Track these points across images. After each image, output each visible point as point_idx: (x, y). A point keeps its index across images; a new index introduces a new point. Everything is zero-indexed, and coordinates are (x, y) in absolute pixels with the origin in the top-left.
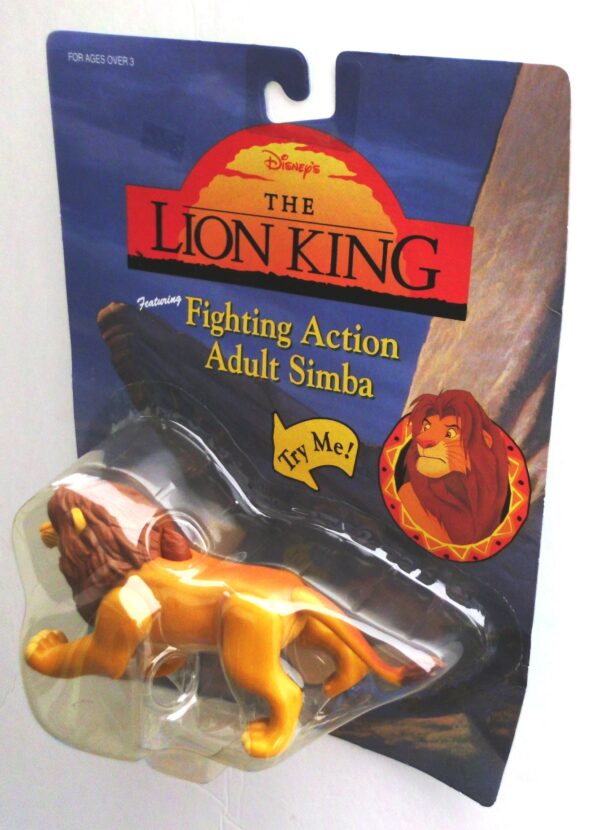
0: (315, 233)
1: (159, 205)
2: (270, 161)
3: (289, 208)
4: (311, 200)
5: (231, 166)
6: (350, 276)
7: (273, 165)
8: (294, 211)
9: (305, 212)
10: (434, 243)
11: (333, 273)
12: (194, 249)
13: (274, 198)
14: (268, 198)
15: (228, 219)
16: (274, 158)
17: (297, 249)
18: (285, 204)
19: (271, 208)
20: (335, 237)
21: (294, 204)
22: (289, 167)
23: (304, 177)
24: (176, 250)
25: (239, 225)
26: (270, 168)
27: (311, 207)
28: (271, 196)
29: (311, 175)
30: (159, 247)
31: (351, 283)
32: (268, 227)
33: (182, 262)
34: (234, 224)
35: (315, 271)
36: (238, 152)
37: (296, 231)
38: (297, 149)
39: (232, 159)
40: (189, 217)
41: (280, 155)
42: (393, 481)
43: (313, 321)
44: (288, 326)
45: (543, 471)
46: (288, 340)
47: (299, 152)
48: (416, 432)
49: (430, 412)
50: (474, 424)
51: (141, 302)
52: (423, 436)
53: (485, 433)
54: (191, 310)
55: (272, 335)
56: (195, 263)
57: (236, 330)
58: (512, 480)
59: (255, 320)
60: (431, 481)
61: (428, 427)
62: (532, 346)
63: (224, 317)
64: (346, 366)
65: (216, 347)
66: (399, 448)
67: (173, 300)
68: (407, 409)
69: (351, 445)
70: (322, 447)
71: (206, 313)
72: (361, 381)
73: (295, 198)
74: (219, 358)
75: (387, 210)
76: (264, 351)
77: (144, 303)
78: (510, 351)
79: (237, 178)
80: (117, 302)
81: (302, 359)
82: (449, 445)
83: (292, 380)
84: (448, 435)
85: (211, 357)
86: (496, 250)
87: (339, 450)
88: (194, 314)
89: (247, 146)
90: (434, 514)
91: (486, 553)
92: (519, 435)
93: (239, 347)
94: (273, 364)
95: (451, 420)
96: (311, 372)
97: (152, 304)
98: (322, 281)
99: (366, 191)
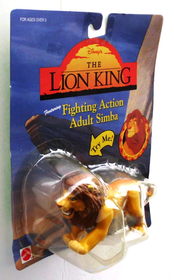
0: (101, 73)
1: (52, 74)
2: (89, 51)
3: (94, 66)
4: (100, 62)
5: (77, 55)
6: (111, 84)
7: (90, 52)
8: (96, 67)
9: (99, 67)
10: (129, 69)
11: (107, 84)
12: (65, 87)
13: (90, 63)
14: (88, 63)
15: (75, 74)
16: (90, 50)
17: (97, 79)
18: (93, 65)
19: (89, 67)
20: (107, 72)
21: (95, 65)
22: (94, 52)
23: (98, 55)
24: (59, 89)
25: (79, 75)
26: (89, 53)
27: (100, 64)
28: (89, 63)
29: (100, 54)
30: (53, 89)
31: (111, 86)
32: (88, 74)
33: (61, 93)
34: (77, 75)
35: (102, 85)
36: (79, 49)
37: (96, 73)
38: (96, 46)
39: (77, 52)
40: (63, 76)
41: (91, 49)
42: (122, 143)
43: (102, 101)
44: (95, 105)
45: (151, 125)
46: (95, 110)
47: (97, 47)
48: (127, 126)
49: (130, 119)
50: (139, 118)
51: (46, 112)
52: (129, 126)
53: (141, 120)
54: (64, 109)
55: (91, 110)
56: (65, 92)
57: (80, 112)
58: (146, 130)
59: (85, 107)
60: (131, 138)
61: (130, 123)
62: (149, 92)
63: (75, 109)
64: (111, 112)
65: (73, 120)
66: (124, 132)
67: (58, 108)
68: (126, 119)
69: (113, 136)
70: (105, 140)
71: (69, 109)
72: (115, 116)
73: (96, 62)
74: (75, 123)
75: (119, 61)
76: (89, 116)
77: (47, 112)
78: (145, 95)
79: (79, 59)
80: (35, 115)
81: (100, 114)
82: (134, 126)
83: (97, 122)
84: (134, 124)
85: (72, 124)
86: (142, 67)
87: (109, 139)
88: (66, 110)
89: (82, 47)
90: (131, 148)
91: (141, 154)
92: (147, 118)
93: (81, 117)
94: (92, 119)
95: (135, 119)
96: (102, 118)
97: (50, 111)
98: (104, 88)
99: (113, 56)
